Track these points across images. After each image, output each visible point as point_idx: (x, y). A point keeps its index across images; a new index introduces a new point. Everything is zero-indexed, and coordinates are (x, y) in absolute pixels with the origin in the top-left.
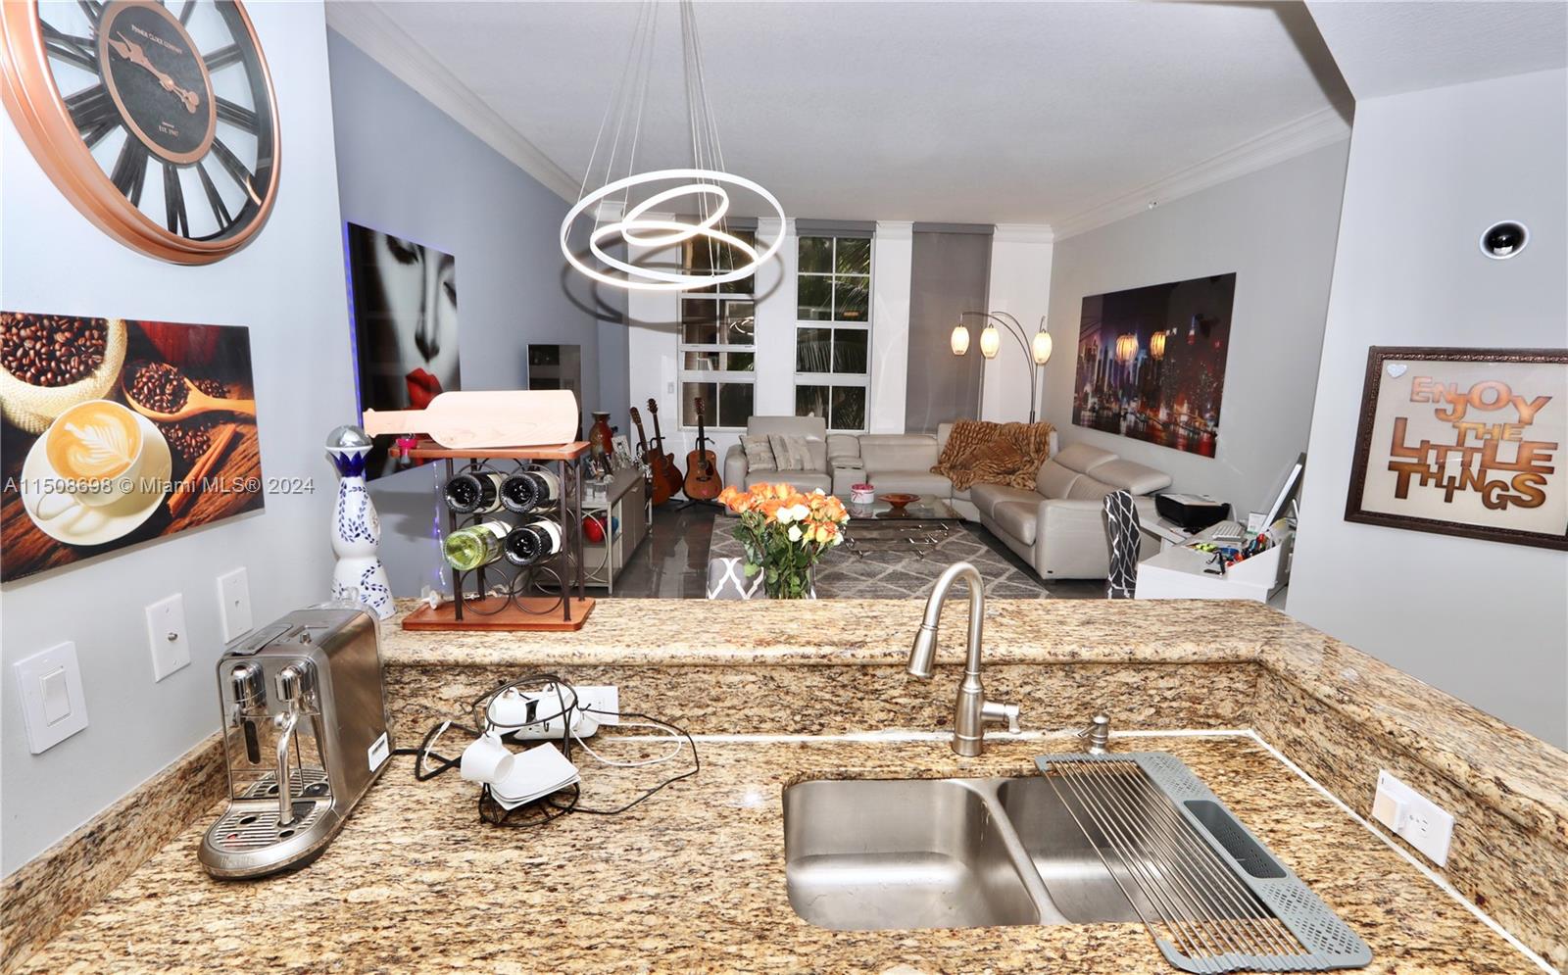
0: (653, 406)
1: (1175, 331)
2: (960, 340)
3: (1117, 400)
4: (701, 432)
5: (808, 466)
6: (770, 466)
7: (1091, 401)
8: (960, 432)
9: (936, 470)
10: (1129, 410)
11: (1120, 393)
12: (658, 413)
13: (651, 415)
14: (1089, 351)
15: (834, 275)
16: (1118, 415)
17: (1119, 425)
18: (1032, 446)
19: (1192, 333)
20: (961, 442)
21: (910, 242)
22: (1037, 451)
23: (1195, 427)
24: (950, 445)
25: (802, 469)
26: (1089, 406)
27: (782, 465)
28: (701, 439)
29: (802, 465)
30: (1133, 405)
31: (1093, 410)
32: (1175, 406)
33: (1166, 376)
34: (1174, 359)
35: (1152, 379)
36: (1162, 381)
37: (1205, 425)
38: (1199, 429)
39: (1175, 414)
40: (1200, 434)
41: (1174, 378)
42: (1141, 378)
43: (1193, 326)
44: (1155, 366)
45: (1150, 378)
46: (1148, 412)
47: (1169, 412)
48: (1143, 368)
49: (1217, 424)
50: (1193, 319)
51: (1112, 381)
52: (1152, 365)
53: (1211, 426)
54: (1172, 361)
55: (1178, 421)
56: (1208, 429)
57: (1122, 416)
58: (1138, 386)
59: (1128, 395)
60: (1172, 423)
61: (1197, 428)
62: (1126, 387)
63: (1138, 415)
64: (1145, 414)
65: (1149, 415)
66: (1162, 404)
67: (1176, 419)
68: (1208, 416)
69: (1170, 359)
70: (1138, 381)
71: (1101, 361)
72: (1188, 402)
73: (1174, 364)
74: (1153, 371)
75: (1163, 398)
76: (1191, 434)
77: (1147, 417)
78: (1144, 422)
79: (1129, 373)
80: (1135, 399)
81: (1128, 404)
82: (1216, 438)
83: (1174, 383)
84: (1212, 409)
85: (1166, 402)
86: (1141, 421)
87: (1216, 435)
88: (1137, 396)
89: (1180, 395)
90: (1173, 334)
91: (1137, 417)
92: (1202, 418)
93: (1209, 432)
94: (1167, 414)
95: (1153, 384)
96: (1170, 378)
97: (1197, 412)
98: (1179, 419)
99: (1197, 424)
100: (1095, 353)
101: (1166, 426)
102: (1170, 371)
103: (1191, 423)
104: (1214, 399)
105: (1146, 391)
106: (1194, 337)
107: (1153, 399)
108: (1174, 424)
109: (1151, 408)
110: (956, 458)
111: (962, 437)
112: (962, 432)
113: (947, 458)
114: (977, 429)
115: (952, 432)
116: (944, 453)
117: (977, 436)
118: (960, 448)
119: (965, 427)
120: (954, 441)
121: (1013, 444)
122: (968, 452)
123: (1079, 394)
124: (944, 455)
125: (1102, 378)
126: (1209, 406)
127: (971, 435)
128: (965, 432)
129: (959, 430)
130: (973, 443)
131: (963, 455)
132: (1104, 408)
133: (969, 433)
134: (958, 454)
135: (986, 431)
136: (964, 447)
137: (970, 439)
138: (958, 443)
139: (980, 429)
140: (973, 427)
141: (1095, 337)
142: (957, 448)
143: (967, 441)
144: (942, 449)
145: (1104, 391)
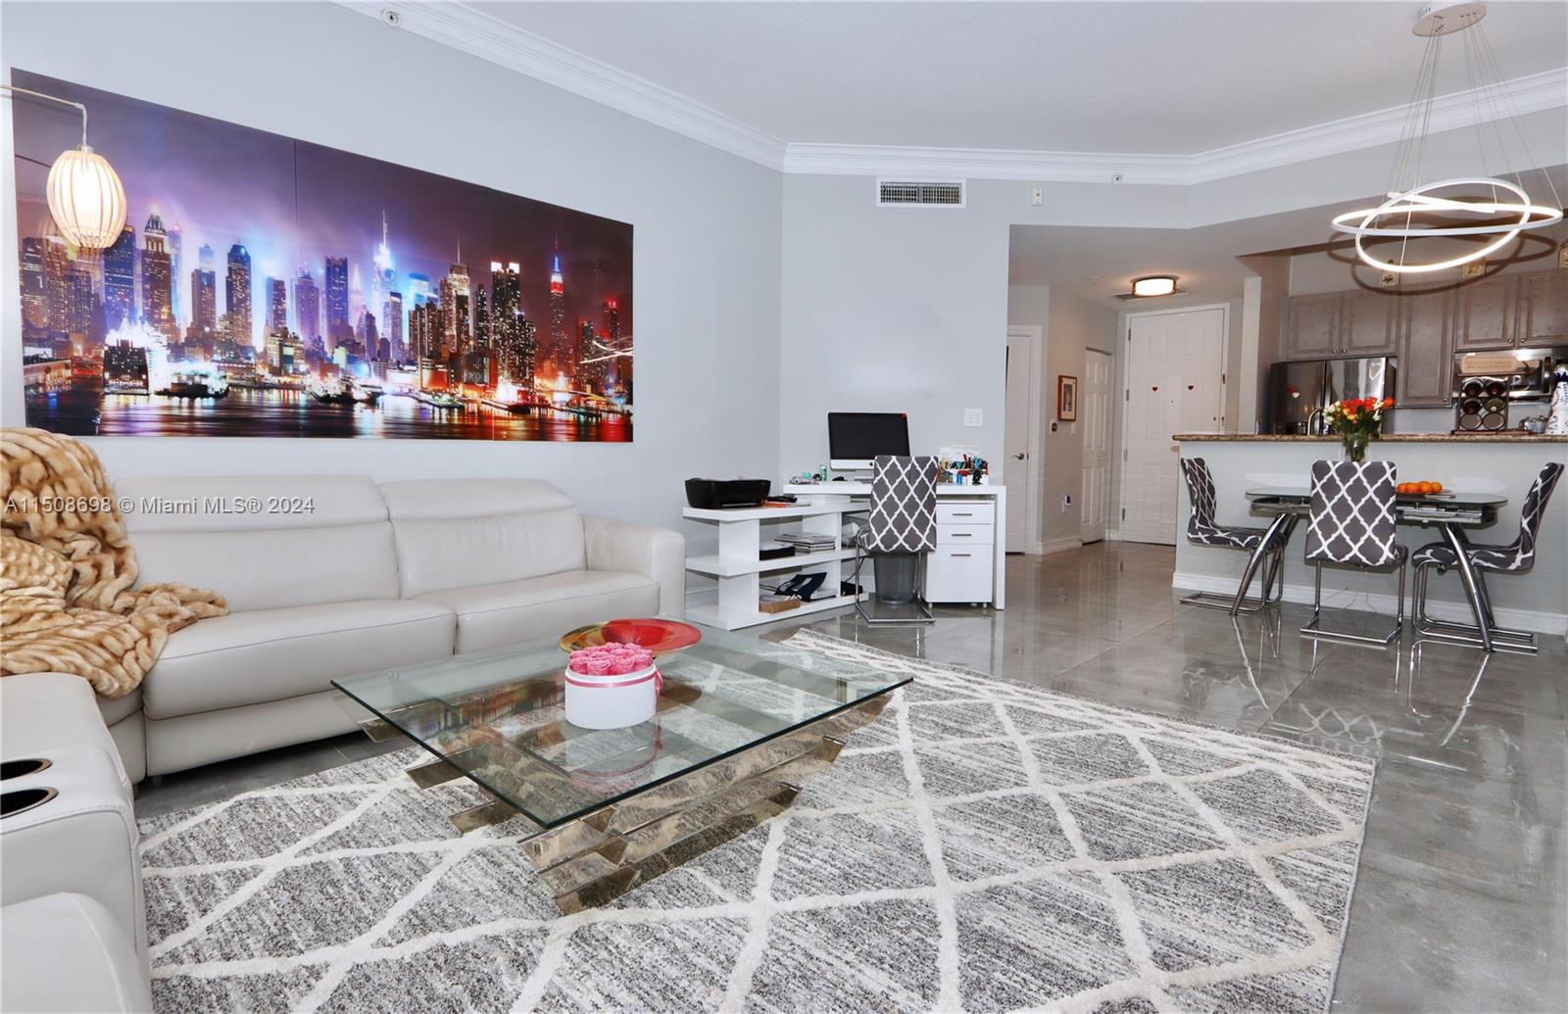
1: (514, 267)
3: (326, 367)
7: (164, 372)
10: (387, 388)
11: (339, 355)
19: (557, 278)
23: (588, 408)
30: (399, 379)
31: (188, 390)
32: (537, 381)
33: (502, 334)
34: (519, 309)
35: (463, 336)
36: (495, 341)
37: (608, 404)
38: (597, 410)
39: (540, 391)
40: (601, 416)
41: (526, 339)
42: (422, 332)
43: (557, 269)
44: (466, 313)
45: (455, 333)
46: (461, 390)
47: (523, 389)
48: (426, 313)
49: (630, 401)
50: (556, 259)
51: (293, 325)
52: (458, 312)
53: (619, 404)
54: (517, 313)
55: (550, 401)
56: (615, 408)
57: (362, 401)
58: (413, 346)
59: (374, 359)
60: (534, 406)
61: (592, 409)
62: (364, 342)
63: (424, 396)
64: (453, 395)
65: (464, 396)
66: (500, 378)
67: (542, 399)
68: (611, 392)
69: (510, 309)
70: (413, 335)
71: (211, 277)
72: (568, 374)
73: (520, 317)
74: (461, 323)
75: (503, 368)
76: (582, 418)
77: (460, 400)
78: (450, 408)
79: (370, 318)
80: (406, 368)
81: (383, 376)
82: (631, 418)
83: (527, 346)
84: (617, 382)
85: (513, 374)
86: (440, 407)
87: (629, 414)
88: (412, 363)
89: (547, 365)
90: (511, 271)
91: (420, 401)
92: (602, 395)
93: (617, 412)
94: (519, 392)
95: (467, 343)
96: (515, 337)
97: (589, 388)
98: (552, 398)
99: (592, 404)
100: (167, 249)
101: (517, 410)
102: (512, 326)
103: (579, 403)
104: (619, 371)
105: (446, 355)
106: (563, 286)
107: (471, 369)
108: (540, 407)
109: (470, 384)
123: (59, 349)
125: (228, 318)
126: (611, 380)
132: (262, 386)
141: (154, 210)
145: (251, 348)
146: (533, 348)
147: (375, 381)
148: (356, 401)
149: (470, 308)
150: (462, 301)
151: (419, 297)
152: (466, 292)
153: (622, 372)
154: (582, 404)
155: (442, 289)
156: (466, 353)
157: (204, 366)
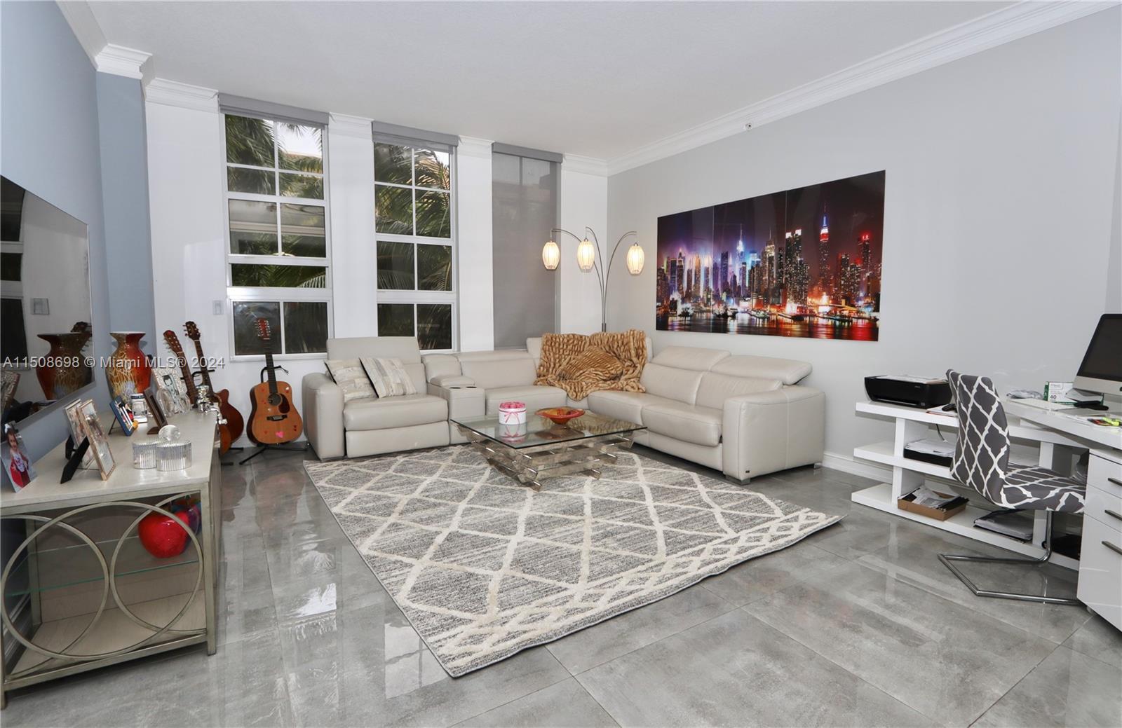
0: (192, 331)
1: (799, 232)
2: (551, 254)
3: (719, 301)
4: (270, 361)
5: (410, 390)
7: (680, 308)
9: (542, 381)
10: (740, 309)
11: (724, 296)
13: (192, 341)
14: (672, 264)
15: (414, 187)
16: (725, 316)
17: (726, 324)
18: (633, 352)
19: (825, 231)
20: (555, 354)
22: (638, 356)
23: (842, 316)
24: (546, 358)
25: (404, 394)
26: (679, 311)
27: (381, 391)
28: (270, 368)
29: (405, 389)
30: (744, 305)
31: (685, 314)
32: (809, 300)
33: (790, 274)
34: (800, 257)
35: (771, 279)
36: (786, 279)
37: (858, 312)
38: (849, 317)
39: (810, 306)
40: (852, 321)
41: (804, 274)
42: (754, 280)
43: (825, 225)
44: (772, 266)
45: (767, 277)
46: (769, 308)
47: (800, 305)
48: (755, 270)
49: (877, 309)
50: (825, 218)
51: (711, 286)
52: (769, 266)
53: (868, 312)
54: (799, 259)
55: (816, 312)
56: (864, 315)
57: (730, 316)
58: (749, 287)
59: (735, 296)
60: (806, 316)
61: (845, 316)
62: (732, 289)
63: (753, 313)
64: (765, 311)
65: (770, 311)
66: (788, 300)
67: (811, 311)
68: (861, 303)
69: (795, 258)
70: (750, 282)
71: (691, 271)
72: (829, 294)
73: (801, 261)
74: (770, 271)
75: (790, 294)
76: (837, 323)
77: (768, 314)
78: (763, 318)
79: (735, 277)
80: (747, 299)
81: (738, 304)
82: (878, 322)
83: (803, 279)
84: (866, 296)
85: (795, 297)
86: (759, 318)
87: (876, 319)
88: (749, 296)
89: (815, 289)
90: (797, 235)
91: (751, 315)
92: (853, 306)
93: (865, 318)
94: (798, 307)
95: (773, 282)
96: (797, 274)
97: (843, 302)
98: (818, 311)
99: (846, 313)
100: (683, 264)
101: (797, 318)
102: (796, 268)
103: (836, 313)
104: (868, 287)
105: (763, 290)
106: (829, 235)
107: (774, 296)
108: (810, 316)
109: (773, 305)
110: (554, 370)
111: (554, 349)
112: (553, 344)
113: (545, 370)
114: (565, 340)
115: (544, 345)
116: (541, 366)
117: (567, 347)
118: (555, 360)
119: (554, 339)
120: (547, 352)
121: (607, 352)
122: (564, 363)
123: (662, 302)
124: (542, 368)
125: (695, 286)
126: (861, 294)
127: (561, 346)
128: (555, 343)
129: (549, 343)
130: (565, 353)
131: (560, 366)
132: (702, 312)
133: (559, 345)
134: (555, 365)
135: (573, 342)
136: (559, 358)
137: (561, 351)
138: (552, 354)
139: (568, 341)
140: (561, 339)
141: (680, 250)
142: (552, 359)
143: (559, 351)
144: (538, 363)
145: (700, 297)
146: (807, 279)
147: (735, 306)
148: (728, 316)
149: (774, 263)
150: (771, 259)
151: (753, 262)
152: (773, 254)
153: (871, 288)
154: (838, 313)
155: (763, 255)
156: (772, 288)
157: (688, 305)
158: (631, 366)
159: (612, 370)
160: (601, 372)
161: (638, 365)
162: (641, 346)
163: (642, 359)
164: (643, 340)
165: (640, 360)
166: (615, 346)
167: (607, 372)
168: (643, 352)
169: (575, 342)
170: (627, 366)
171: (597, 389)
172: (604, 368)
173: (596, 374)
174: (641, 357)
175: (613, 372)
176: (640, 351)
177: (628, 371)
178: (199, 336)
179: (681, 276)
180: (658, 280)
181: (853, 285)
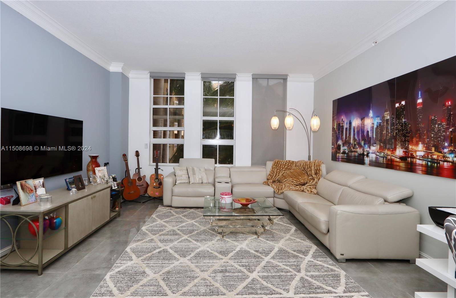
0: (137, 154)
1: (403, 103)
2: (275, 122)
3: (360, 146)
4: (157, 166)
5: (205, 181)
6: (187, 181)
7: (342, 149)
8: (277, 165)
9: (266, 183)
10: (371, 151)
11: (362, 143)
12: (139, 157)
13: (136, 158)
14: (339, 125)
15: (219, 97)
16: (363, 155)
18: (313, 172)
19: (420, 101)
20: (277, 170)
21: (251, 82)
22: (316, 174)
23: (433, 159)
24: (272, 171)
25: (201, 183)
26: (342, 151)
27: (192, 180)
28: (157, 169)
29: (202, 180)
30: (373, 148)
31: (344, 153)
32: (410, 147)
33: (398, 130)
34: (405, 119)
35: (387, 133)
36: (396, 133)
37: (444, 157)
38: (437, 160)
39: (411, 151)
40: (439, 163)
41: (407, 130)
42: (378, 133)
43: (420, 97)
44: (388, 125)
45: (385, 132)
46: (386, 151)
47: (405, 150)
48: (379, 127)
50: (420, 92)
51: (356, 137)
52: (386, 125)
53: (451, 157)
54: (404, 120)
55: (415, 155)
56: (448, 159)
57: (366, 155)
58: (376, 138)
59: (368, 143)
60: (409, 157)
61: (435, 159)
62: (367, 139)
63: (378, 154)
64: (384, 153)
65: (387, 153)
66: (397, 146)
67: (412, 154)
68: (446, 150)
69: (401, 119)
70: (376, 135)
71: (347, 128)
72: (423, 143)
73: (405, 121)
74: (387, 128)
75: (398, 143)
76: (429, 163)
77: (386, 155)
78: (383, 157)
79: (368, 132)
80: (374, 145)
81: (370, 148)
83: (407, 133)
84: (450, 146)
85: (401, 145)
86: (381, 157)
88: (375, 144)
89: (414, 140)
90: (402, 105)
91: (377, 155)
92: (441, 152)
93: (449, 162)
94: (404, 152)
95: (388, 135)
96: (403, 130)
97: (433, 149)
98: (416, 154)
99: (435, 157)
100: (343, 125)
101: (403, 159)
102: (402, 126)
103: (428, 156)
104: (451, 139)
105: (383, 140)
106: (422, 103)
107: (389, 144)
108: (411, 158)
109: (389, 149)
110: (275, 177)
111: (278, 167)
112: (278, 165)
113: (271, 177)
114: (284, 163)
115: (273, 165)
116: (269, 175)
117: (284, 167)
118: (277, 172)
119: (279, 163)
120: (274, 169)
121: (303, 170)
122: (281, 174)
123: (334, 146)
124: (269, 176)
125: (349, 137)
126: (446, 144)
127: (282, 166)
128: (279, 165)
129: (276, 164)
130: (283, 170)
131: (278, 176)
132: (352, 152)
133: (281, 165)
134: (276, 175)
135: (288, 164)
136: (279, 172)
137: (281, 168)
138: (276, 170)
139: (286, 164)
140: (282, 163)
141: (342, 117)
142: (275, 172)
143: (280, 169)
144: (268, 173)
145: (351, 143)
146: (409, 133)
147: (368, 149)
148: (365, 155)
149: (389, 123)
150: (387, 120)
151: (377, 123)
152: (388, 117)
153: (453, 139)
154: (430, 157)
155: (383, 118)
156: (388, 138)
157: (346, 148)
158: (312, 179)
159: (302, 180)
160: (295, 181)
161: (315, 179)
162: (318, 169)
163: (319, 175)
164: (319, 165)
165: (317, 176)
166: (306, 168)
167: (299, 181)
168: (319, 172)
169: (289, 165)
170: (310, 179)
171: (289, 189)
172: (298, 179)
173: (292, 182)
174: (318, 175)
175: (302, 181)
176: (318, 171)
177: (310, 181)
178: (139, 156)
179: (342, 132)
180: (332, 134)
181: (440, 138)
